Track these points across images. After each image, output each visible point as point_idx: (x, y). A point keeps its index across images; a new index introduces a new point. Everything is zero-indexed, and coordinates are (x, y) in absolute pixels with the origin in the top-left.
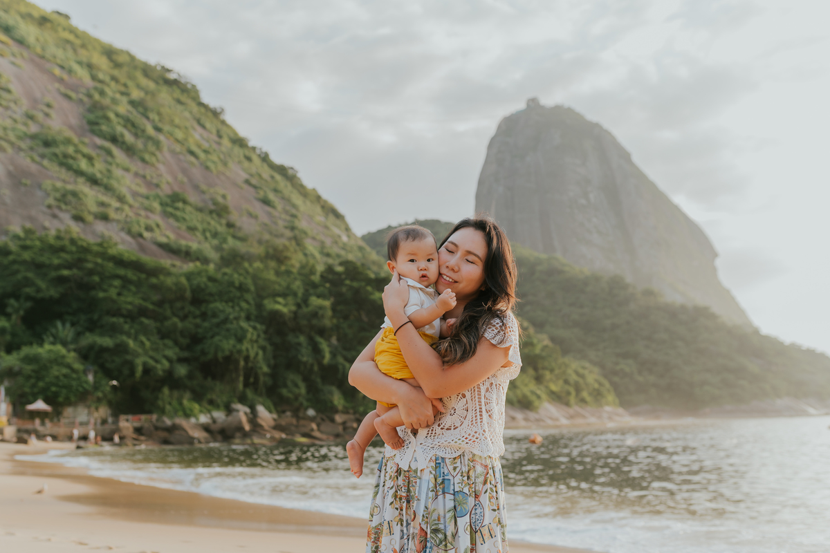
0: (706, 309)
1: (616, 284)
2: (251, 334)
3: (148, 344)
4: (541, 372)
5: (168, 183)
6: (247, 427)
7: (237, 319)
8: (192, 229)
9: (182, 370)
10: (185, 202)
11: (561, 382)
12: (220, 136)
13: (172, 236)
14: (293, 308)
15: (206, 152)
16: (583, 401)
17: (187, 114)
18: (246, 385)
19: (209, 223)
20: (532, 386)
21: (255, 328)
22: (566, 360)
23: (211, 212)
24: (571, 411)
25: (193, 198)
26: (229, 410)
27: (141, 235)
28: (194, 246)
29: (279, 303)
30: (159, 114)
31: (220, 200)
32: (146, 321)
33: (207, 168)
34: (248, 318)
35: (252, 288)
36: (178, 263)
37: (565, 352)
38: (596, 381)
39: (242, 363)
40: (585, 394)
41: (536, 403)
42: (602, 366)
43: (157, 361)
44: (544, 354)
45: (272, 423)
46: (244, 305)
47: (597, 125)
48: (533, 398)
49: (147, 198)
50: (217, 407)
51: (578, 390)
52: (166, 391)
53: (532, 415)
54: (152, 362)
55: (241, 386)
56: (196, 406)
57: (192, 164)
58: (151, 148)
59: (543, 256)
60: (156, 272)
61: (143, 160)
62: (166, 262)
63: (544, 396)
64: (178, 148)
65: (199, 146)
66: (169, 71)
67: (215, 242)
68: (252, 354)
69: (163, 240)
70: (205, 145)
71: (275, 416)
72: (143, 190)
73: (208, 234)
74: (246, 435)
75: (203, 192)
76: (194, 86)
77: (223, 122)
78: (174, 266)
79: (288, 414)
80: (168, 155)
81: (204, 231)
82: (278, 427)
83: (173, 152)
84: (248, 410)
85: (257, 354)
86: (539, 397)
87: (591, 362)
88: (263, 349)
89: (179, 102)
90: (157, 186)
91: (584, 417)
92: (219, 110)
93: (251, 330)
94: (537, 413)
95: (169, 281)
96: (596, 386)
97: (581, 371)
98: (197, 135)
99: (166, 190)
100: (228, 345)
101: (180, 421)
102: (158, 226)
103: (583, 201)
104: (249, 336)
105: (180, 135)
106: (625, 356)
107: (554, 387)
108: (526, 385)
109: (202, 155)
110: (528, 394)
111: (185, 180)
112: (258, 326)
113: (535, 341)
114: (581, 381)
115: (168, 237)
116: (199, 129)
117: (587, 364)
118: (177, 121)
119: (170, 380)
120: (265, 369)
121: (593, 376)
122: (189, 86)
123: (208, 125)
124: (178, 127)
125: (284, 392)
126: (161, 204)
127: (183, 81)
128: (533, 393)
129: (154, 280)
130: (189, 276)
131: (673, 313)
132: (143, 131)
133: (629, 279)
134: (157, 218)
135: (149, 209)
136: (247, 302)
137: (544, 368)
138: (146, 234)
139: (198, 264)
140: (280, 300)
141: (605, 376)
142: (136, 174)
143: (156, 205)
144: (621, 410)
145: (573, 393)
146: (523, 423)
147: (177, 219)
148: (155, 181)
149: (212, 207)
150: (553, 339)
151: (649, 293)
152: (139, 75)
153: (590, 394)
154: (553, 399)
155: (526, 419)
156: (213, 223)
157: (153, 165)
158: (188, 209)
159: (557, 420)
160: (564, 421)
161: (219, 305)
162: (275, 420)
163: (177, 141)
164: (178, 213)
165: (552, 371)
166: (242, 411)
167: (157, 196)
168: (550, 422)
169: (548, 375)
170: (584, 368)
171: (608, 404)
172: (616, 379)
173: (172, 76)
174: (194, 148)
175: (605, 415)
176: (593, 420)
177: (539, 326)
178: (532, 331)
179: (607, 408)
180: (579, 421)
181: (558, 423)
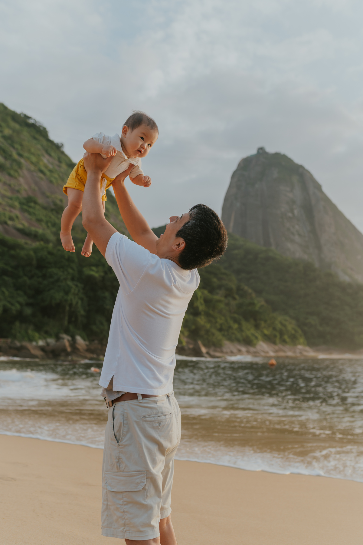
1: (309, 268)
2: (74, 289)
3: (7, 293)
4: (259, 322)
5: (25, 190)
6: (69, 349)
7: (65, 279)
8: (39, 221)
9: (28, 311)
10: (35, 203)
11: (271, 329)
12: (60, 162)
13: (26, 224)
14: (102, 274)
15: (51, 171)
16: (284, 342)
17: (39, 146)
18: (70, 322)
19: (50, 217)
20: (253, 331)
21: (77, 286)
22: (275, 315)
23: (52, 210)
24: (277, 347)
25: (41, 200)
26: (58, 338)
27: (6, 223)
28: (40, 231)
29: (93, 270)
30: (21, 145)
31: (58, 202)
32: (6, 278)
33: (51, 182)
34: (73, 279)
35: (76, 260)
36: (29, 242)
37: (275, 309)
38: (293, 329)
39: (67, 308)
40: (286, 337)
41: (255, 341)
42: (298, 320)
43: (12, 304)
44: (261, 310)
45: (85, 347)
46: (70, 271)
48: (253, 338)
49: (11, 199)
50: (50, 336)
51: (281, 333)
52: (17, 324)
53: (252, 349)
54: (9, 305)
55: (66, 322)
56: (37, 335)
57: (41, 178)
58: (15, 167)
59: (264, 248)
60: (15, 247)
61: (10, 175)
62: (22, 241)
63: (260, 337)
64: (32, 168)
65: (46, 167)
66: (29, 118)
67: (54, 229)
68: (74, 302)
69: (20, 226)
70: (51, 167)
71: (87, 343)
72: (9, 194)
73: (49, 224)
74: (68, 354)
75: (48, 197)
76: (45, 129)
77: (63, 153)
78: (26, 243)
79: (96, 342)
80: (25, 172)
81: (47, 222)
82: (89, 350)
83: (29, 170)
84: (70, 338)
85: (77, 303)
86: (256, 338)
87: (291, 316)
88: (82, 299)
89: (35, 138)
90: (18, 191)
91: (284, 351)
92: (60, 145)
93: (74, 287)
94: (255, 347)
95: (22, 253)
96: (293, 332)
97: (284, 322)
98: (45, 160)
99: (24, 194)
100: (58, 296)
101: (26, 344)
102: (17, 217)
103: (290, 214)
104: (73, 290)
105: (34, 159)
106: (313, 314)
107: (266, 332)
108: (249, 330)
109: (48, 173)
110: (250, 335)
111: (36, 188)
112: (79, 285)
113: (256, 302)
114: (283, 328)
115: (23, 225)
116: (47, 157)
117: (287, 318)
118: (33, 150)
119: (20, 317)
120: (82, 312)
121: (291, 326)
122: (41, 128)
123: (53, 154)
124: (33, 154)
125: (94, 328)
126: (21, 203)
127: (38, 124)
128: (253, 335)
129: (13, 252)
130: (36, 251)
131: (344, 288)
132: (11, 156)
133: (317, 265)
134: (17, 212)
135: (12, 206)
136: (72, 269)
137: (261, 319)
138: (10, 223)
139: (42, 243)
140: (94, 268)
141: (299, 326)
142: (5, 184)
143: (17, 204)
144: (307, 348)
145: (278, 336)
146: (246, 354)
147: (30, 213)
148: (17, 188)
149: (53, 207)
150: (267, 301)
151: (330, 275)
152: (9, 119)
153: (289, 337)
154: (265, 339)
155: (247, 352)
156: (53, 217)
157: (16, 178)
158: (38, 207)
159: (267, 352)
160: (272, 354)
161: (54, 270)
162: (87, 345)
163: (32, 163)
164: (31, 210)
165: (265, 321)
166: (66, 339)
167: (18, 198)
168: (263, 354)
169: (263, 324)
170: (286, 320)
171: (300, 344)
172: (306, 328)
173: (31, 121)
174: (43, 168)
175: (298, 351)
176: (290, 354)
177: (259, 292)
178: (254, 295)
179: (300, 347)
180: (281, 354)
181: (268, 355)
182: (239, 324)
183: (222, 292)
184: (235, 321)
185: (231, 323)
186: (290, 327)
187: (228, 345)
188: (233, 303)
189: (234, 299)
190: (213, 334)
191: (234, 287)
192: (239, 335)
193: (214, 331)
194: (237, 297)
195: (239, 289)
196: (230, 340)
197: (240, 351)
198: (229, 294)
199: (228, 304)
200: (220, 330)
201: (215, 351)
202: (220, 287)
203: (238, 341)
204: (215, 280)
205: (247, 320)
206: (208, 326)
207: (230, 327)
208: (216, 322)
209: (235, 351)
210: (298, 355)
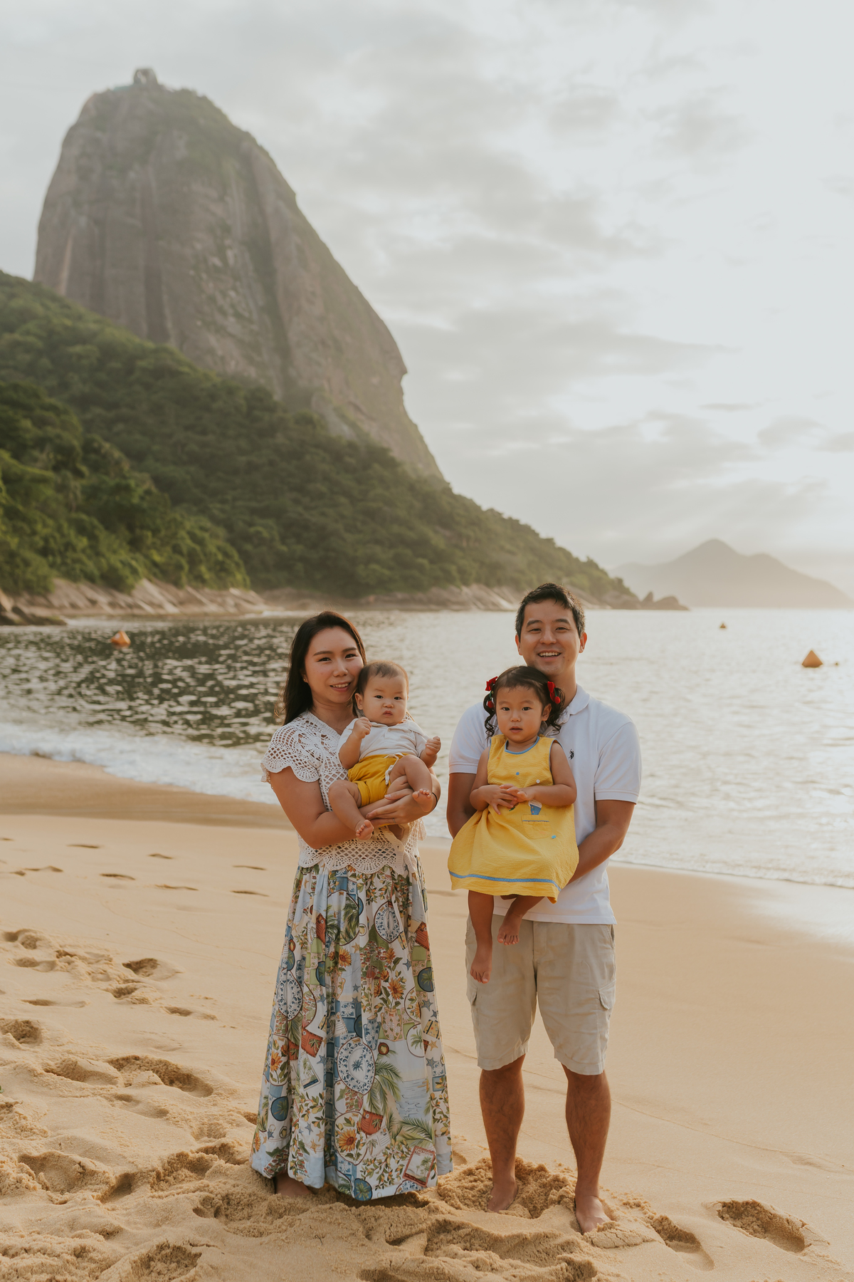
0: (384, 451)
1: (259, 399)
4: (138, 531)
11: (169, 549)
16: (199, 580)
20: (124, 555)
22: (177, 514)
24: (181, 594)
37: (176, 501)
38: (219, 548)
40: (203, 569)
41: (130, 580)
42: (229, 527)
44: (145, 505)
47: (247, 136)
48: (126, 572)
51: (193, 560)
53: (122, 598)
59: (150, 345)
63: (141, 570)
86: (134, 571)
87: (213, 519)
91: (200, 603)
94: (130, 594)
96: (220, 557)
97: (198, 533)
103: (216, 261)
106: (264, 513)
107: (157, 558)
108: (115, 552)
110: (119, 565)
113: (132, 483)
114: (198, 548)
117: (208, 524)
121: (216, 542)
128: (125, 564)
131: (337, 453)
133: (278, 396)
137: (142, 527)
141: (232, 542)
144: (252, 595)
145: (186, 567)
146: (108, 610)
150: (157, 480)
151: (307, 421)
153: (210, 569)
154: (155, 575)
155: (113, 605)
159: (160, 606)
160: (171, 609)
165: (155, 532)
168: (149, 609)
169: (148, 538)
170: (202, 529)
171: (234, 584)
172: (248, 547)
175: (230, 601)
176: (212, 608)
177: (137, 457)
178: (126, 466)
179: (234, 591)
180: (193, 609)
181: (161, 612)
182: (93, 537)
183: (45, 456)
184: (82, 530)
185: (72, 534)
186: (212, 547)
187: (64, 591)
188: (76, 484)
189: (79, 474)
190: (27, 563)
191: (76, 443)
192: (91, 566)
193: (29, 555)
194: (84, 469)
195: (88, 447)
196: (71, 576)
197: (93, 602)
198: (65, 460)
199: (61, 488)
200: (44, 552)
201: (31, 603)
202: (40, 443)
203: (90, 579)
204: (27, 424)
205: (109, 527)
206: (14, 542)
207: (69, 546)
208: (34, 533)
209: (81, 602)
210: (232, 610)
